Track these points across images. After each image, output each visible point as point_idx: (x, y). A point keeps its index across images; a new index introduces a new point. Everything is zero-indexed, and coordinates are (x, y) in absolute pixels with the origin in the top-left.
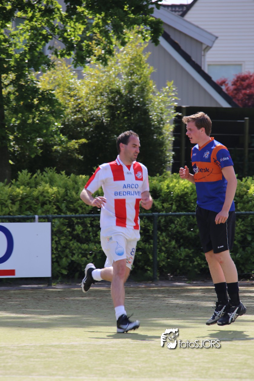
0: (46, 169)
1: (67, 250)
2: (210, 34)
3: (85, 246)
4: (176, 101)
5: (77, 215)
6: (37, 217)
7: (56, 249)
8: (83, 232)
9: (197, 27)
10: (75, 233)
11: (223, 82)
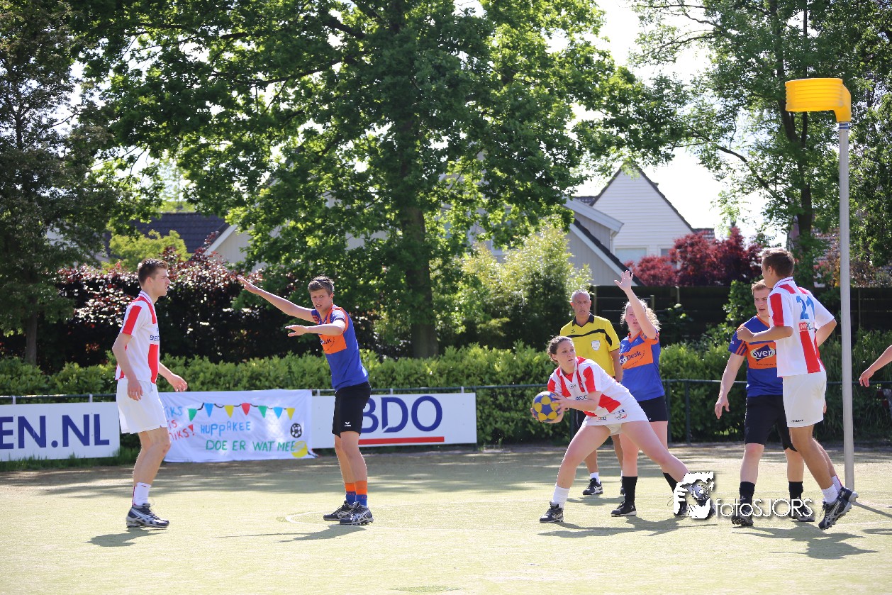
0: (470, 345)
1: (491, 419)
2: (618, 221)
3: (507, 414)
4: (590, 281)
5: (499, 386)
6: (462, 388)
7: (481, 417)
8: (505, 401)
9: (605, 215)
10: (498, 402)
11: (630, 264)
